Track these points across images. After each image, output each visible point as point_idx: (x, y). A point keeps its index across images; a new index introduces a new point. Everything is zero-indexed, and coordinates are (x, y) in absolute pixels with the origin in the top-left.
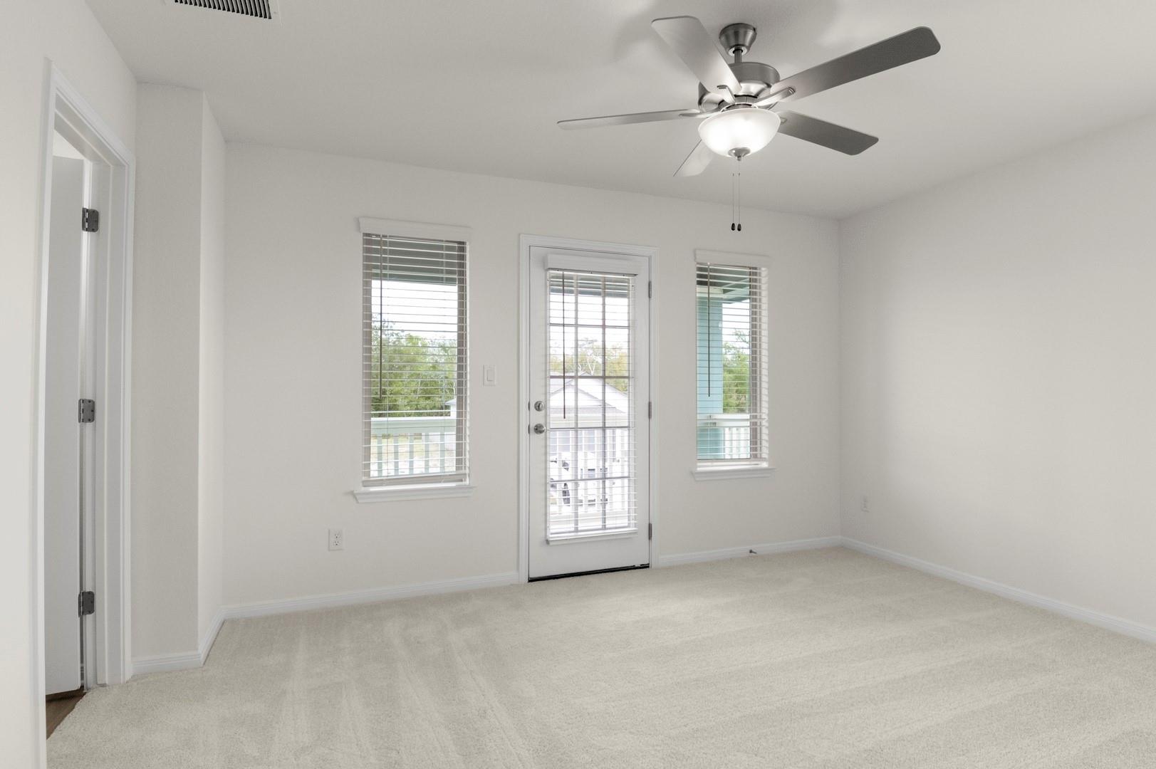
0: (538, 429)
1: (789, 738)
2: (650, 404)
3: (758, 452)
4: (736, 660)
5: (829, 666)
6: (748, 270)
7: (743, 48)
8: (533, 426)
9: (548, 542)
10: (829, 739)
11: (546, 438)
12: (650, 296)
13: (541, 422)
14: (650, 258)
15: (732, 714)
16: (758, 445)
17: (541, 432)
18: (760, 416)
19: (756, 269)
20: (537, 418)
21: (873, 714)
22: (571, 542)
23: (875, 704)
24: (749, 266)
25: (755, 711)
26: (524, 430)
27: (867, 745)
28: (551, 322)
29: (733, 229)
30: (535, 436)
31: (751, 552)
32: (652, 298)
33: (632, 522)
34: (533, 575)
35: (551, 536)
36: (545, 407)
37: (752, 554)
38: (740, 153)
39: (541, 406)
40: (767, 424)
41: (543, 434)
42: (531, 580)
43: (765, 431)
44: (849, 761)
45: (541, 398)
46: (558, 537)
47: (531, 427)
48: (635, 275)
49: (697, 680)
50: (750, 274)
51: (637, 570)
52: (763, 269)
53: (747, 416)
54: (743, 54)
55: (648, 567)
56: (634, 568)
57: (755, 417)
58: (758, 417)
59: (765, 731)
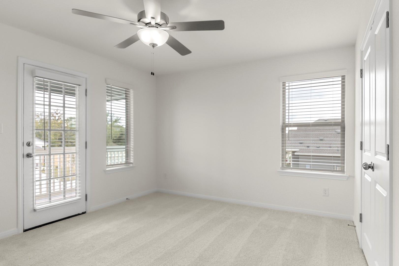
0: (29, 156)
1: (174, 262)
2: (86, 143)
3: (129, 161)
4: (142, 240)
5: (173, 233)
6: (125, 89)
8: (25, 154)
9: (35, 210)
10: (186, 258)
11: (33, 160)
12: (86, 95)
13: (30, 152)
14: (86, 79)
15: (151, 261)
16: (129, 158)
17: (31, 157)
18: (130, 146)
19: (128, 89)
20: (28, 150)
21: (194, 245)
22: (48, 208)
23: (193, 242)
24: (125, 88)
25: (158, 257)
26: (20, 156)
27: (197, 256)
28: (36, 103)
30: (26, 159)
31: (127, 199)
32: (87, 96)
33: (78, 195)
34: (25, 229)
35: (37, 207)
36: (33, 144)
37: (127, 200)
38: (154, 45)
39: (30, 144)
40: (133, 150)
41: (31, 158)
42: (25, 231)
43: (132, 152)
44: (195, 263)
45: (30, 140)
46: (41, 207)
47: (24, 154)
48: (80, 85)
49: (131, 253)
50: (126, 91)
51: (80, 215)
52: (131, 90)
53: (124, 147)
55: (85, 213)
56: (79, 214)
57: (128, 147)
58: (129, 147)
59: (165, 263)
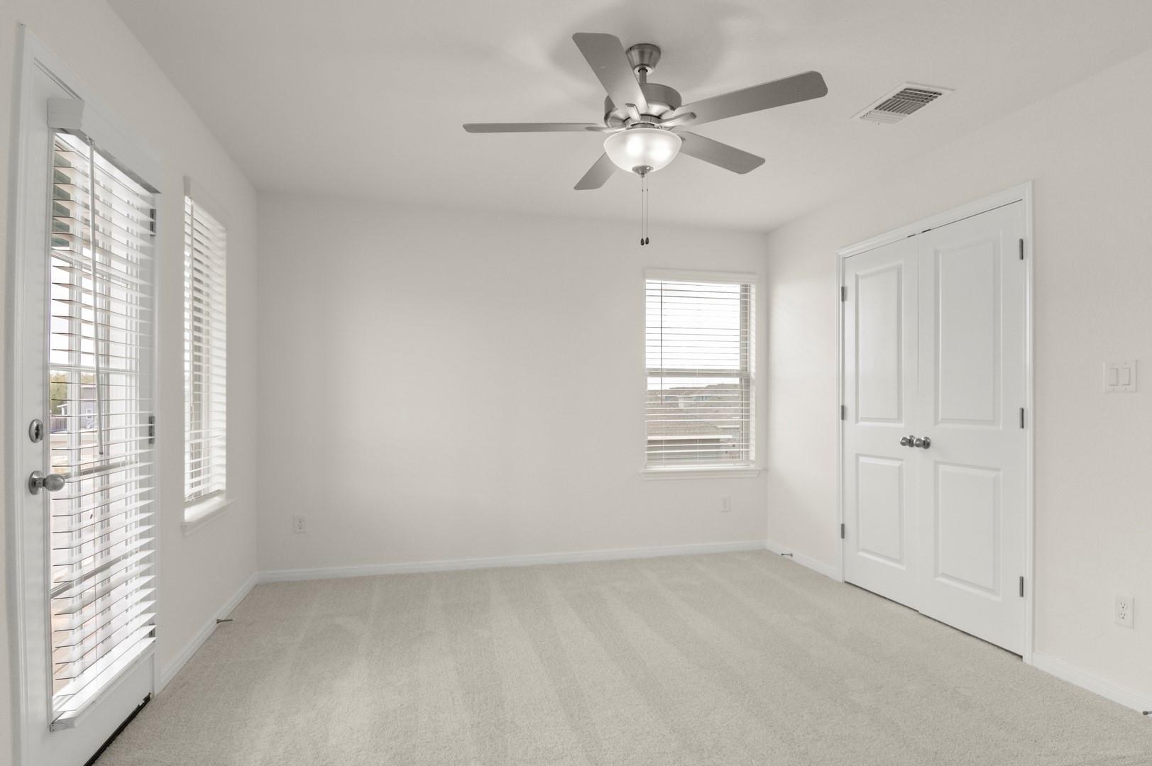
7: (647, 68)
29: (643, 244)
38: (643, 170)
54: (647, 74)
